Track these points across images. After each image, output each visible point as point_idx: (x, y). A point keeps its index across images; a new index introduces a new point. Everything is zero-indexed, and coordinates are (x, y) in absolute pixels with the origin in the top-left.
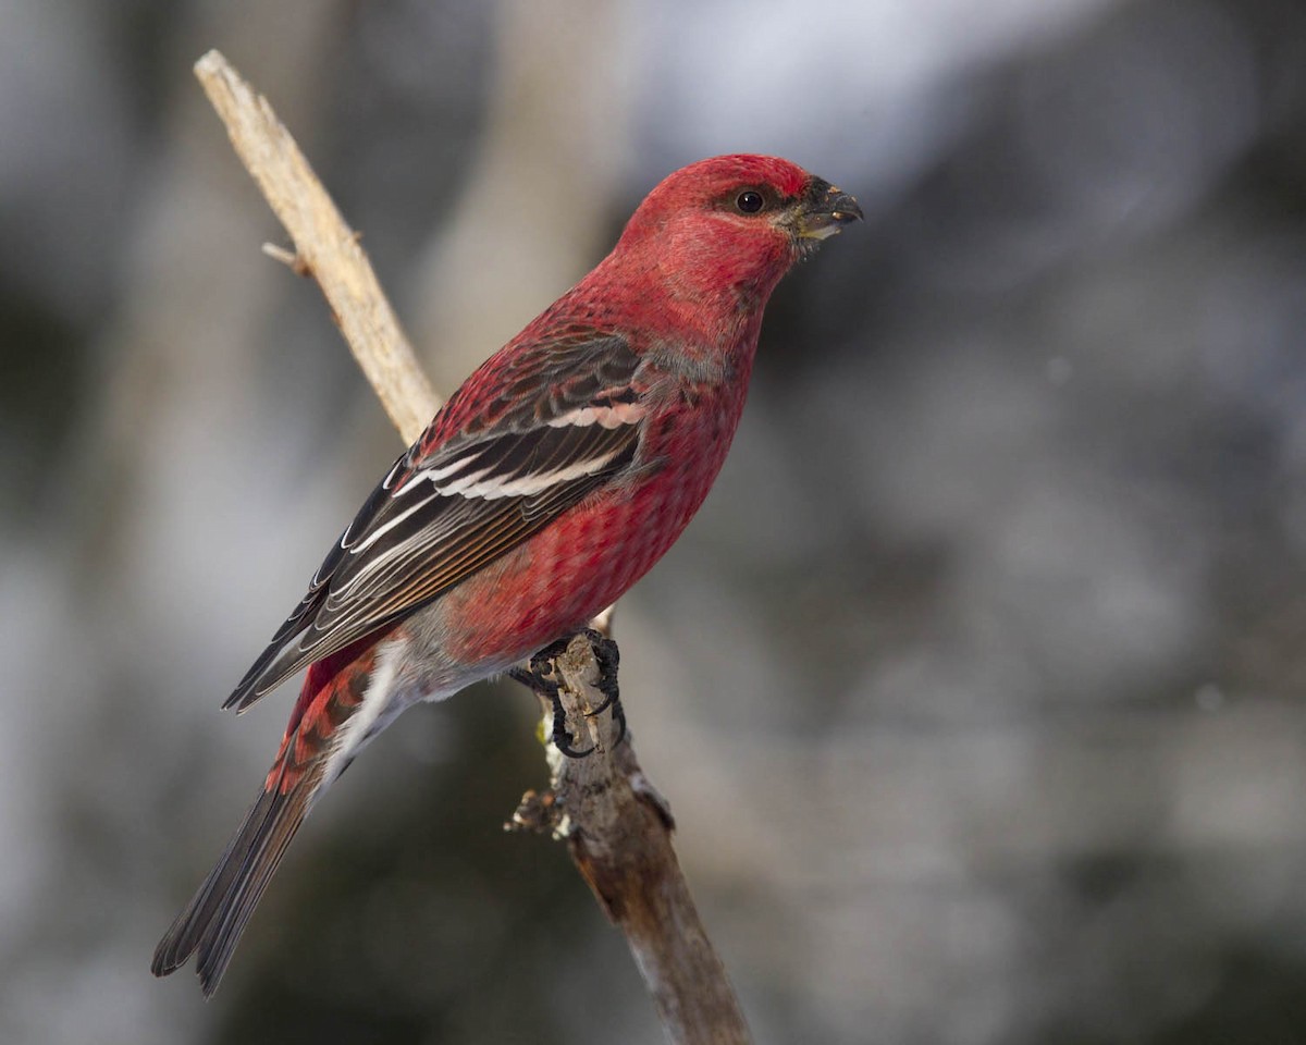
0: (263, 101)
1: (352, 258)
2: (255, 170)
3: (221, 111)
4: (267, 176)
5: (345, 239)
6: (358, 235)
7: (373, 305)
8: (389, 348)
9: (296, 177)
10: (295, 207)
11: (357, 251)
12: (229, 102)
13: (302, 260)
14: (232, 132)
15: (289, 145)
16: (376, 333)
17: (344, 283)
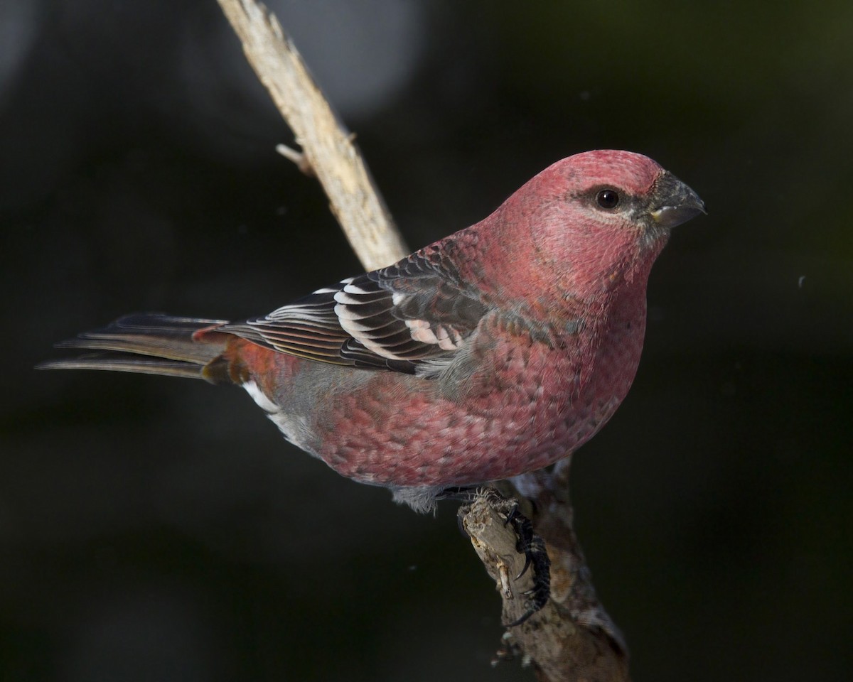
0: (273, 19)
1: (347, 157)
2: (266, 80)
3: (237, 30)
4: (276, 86)
5: (342, 141)
6: (353, 136)
7: (365, 198)
8: (378, 237)
9: (299, 85)
10: (299, 113)
11: (352, 151)
12: (243, 20)
13: (306, 160)
14: (246, 47)
15: (294, 57)
16: (366, 223)
17: (340, 179)
